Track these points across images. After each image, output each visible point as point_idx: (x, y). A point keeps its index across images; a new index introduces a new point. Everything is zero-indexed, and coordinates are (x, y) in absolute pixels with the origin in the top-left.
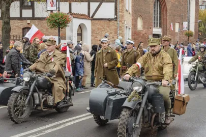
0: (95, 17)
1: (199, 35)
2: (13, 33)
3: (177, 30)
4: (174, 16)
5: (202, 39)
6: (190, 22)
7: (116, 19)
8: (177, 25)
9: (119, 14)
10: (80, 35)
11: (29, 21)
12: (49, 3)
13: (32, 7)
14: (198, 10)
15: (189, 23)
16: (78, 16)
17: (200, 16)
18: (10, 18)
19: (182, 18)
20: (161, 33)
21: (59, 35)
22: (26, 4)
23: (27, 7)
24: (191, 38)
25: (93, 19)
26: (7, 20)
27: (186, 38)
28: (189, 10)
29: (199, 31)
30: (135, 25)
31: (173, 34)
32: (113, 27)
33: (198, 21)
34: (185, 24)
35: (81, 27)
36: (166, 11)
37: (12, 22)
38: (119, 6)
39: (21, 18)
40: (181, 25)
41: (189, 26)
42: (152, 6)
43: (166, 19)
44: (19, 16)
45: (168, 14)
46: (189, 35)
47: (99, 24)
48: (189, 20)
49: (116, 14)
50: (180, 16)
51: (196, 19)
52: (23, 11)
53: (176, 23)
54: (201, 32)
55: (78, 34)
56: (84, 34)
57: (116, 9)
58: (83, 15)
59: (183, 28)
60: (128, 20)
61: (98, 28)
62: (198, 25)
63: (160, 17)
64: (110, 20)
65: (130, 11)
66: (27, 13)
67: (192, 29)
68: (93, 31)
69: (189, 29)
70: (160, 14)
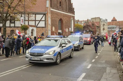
0: (38, 26)
2: (7, 32)
3: (67, 31)
4: (66, 26)
7: (45, 27)
8: (67, 29)
9: (46, 25)
10: (32, 33)
11: (13, 28)
12: (21, 21)
13: (14, 23)
14: (74, 24)
16: (31, 26)
18: (6, 27)
20: (61, 32)
21: (25, 33)
22: (12, 22)
23: (12, 23)
25: (37, 27)
26: (5, 27)
30: (52, 29)
31: (66, 32)
32: (44, 30)
34: (70, 29)
35: (32, 30)
36: (63, 24)
37: (7, 28)
38: (46, 22)
39: (10, 27)
40: (69, 29)
41: (71, 29)
42: (58, 22)
43: (63, 27)
44: (9, 26)
46: (72, 32)
47: (39, 29)
48: (71, 27)
49: (45, 25)
50: (68, 26)
51: (74, 27)
52: (11, 24)
55: (31, 33)
56: (34, 32)
57: (45, 23)
58: (33, 26)
60: (49, 27)
61: (39, 30)
62: (74, 29)
64: (43, 27)
65: (50, 24)
66: (12, 25)
67: (72, 30)
68: (37, 32)
70: (61, 25)
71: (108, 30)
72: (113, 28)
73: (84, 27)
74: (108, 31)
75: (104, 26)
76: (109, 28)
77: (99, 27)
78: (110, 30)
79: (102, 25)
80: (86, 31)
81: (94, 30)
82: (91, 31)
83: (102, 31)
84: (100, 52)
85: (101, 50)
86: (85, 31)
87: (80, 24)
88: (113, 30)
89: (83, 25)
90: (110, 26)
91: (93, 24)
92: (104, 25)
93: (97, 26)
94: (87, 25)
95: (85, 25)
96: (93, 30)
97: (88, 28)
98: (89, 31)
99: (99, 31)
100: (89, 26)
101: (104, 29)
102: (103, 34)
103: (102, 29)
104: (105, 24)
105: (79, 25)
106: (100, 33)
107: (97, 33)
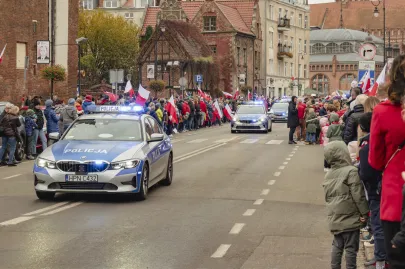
1: (80, 75)
3: (21, 62)
4: (12, 25)
5: (88, 87)
6: (57, 42)
8: (21, 50)
14: (77, 10)
15: (53, 44)
17: (83, 28)
19: (35, 33)
24: (59, 84)
27: (46, 85)
28: (54, 11)
29: (81, 67)
31: (11, 72)
33: (77, 41)
34: (43, 47)
40: (32, 50)
41: (52, 52)
46: (54, 76)
48: (53, 36)
50: (28, 25)
51: (72, 34)
53: (18, 45)
54: (85, 68)
59: (36, 58)
62: (76, 50)
67: (62, 61)
69: (53, 61)
71: (310, 59)
72: (346, 46)
73: (144, 39)
74: (313, 67)
75: (289, 32)
76: (317, 47)
77: (253, 38)
78: (328, 59)
80: (163, 63)
81: (220, 57)
82: (199, 67)
83: (271, 68)
84: (249, 213)
85: (259, 202)
86: (157, 63)
87: (115, 15)
88: (343, 58)
89: (137, 19)
90: (327, 34)
91: (211, 19)
92: (285, 23)
93: (240, 35)
94: (166, 23)
95: (153, 22)
96: (209, 59)
97: (175, 45)
98: (187, 66)
99: (250, 66)
100: (185, 29)
101: (283, 54)
102: (277, 84)
103: (272, 53)
104: (294, 19)
105: (110, 21)
106: (256, 79)
107: (239, 79)
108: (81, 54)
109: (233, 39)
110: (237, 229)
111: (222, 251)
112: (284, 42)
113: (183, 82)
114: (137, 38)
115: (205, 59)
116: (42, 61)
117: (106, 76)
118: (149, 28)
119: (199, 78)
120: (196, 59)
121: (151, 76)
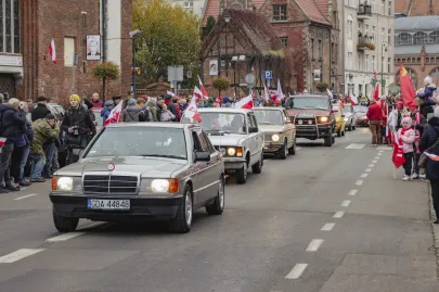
1: (134, 73)
3: (69, 60)
4: (59, 17)
5: (143, 85)
6: (109, 36)
8: (69, 45)
15: (104, 38)
17: (137, 19)
19: (85, 26)
20: (21, 70)
24: (112, 83)
27: (97, 84)
28: (105, 1)
29: (135, 63)
31: (59, 71)
33: (132, 34)
34: (94, 42)
40: (82, 45)
41: (104, 48)
43: (34, 29)
45: (41, 14)
46: (106, 74)
48: (104, 29)
50: (77, 17)
51: (126, 26)
53: (66, 40)
54: (140, 64)
62: (131, 45)
63: (16, 22)
67: (114, 57)
69: (104, 58)
70: (16, 13)
71: (393, 51)
72: (436, 36)
73: (206, 30)
74: (399, 60)
75: (370, 20)
76: (403, 37)
77: (329, 28)
79: (350, 17)
80: (227, 58)
81: (292, 51)
82: (269, 62)
83: (350, 63)
84: (328, 227)
85: (339, 215)
86: (221, 58)
87: (173, 4)
88: (432, 49)
89: (197, 9)
90: (414, 22)
91: (281, 7)
92: (365, 10)
93: (314, 25)
94: (230, 12)
95: (215, 13)
96: (280, 53)
97: (241, 38)
98: (255, 61)
99: (326, 60)
100: (251, 18)
101: (363, 46)
102: (357, 80)
103: (350, 45)
104: (376, 5)
105: (167, 12)
106: (333, 75)
107: (313, 75)
108: (135, 50)
109: (306, 30)
110: (315, 245)
111: (298, 271)
112: (365, 31)
113: (250, 79)
114: (198, 31)
115: (274, 53)
116: (92, 57)
117: (164, 74)
118: (211, 19)
119: (268, 74)
120: (265, 53)
121: (213, 72)
